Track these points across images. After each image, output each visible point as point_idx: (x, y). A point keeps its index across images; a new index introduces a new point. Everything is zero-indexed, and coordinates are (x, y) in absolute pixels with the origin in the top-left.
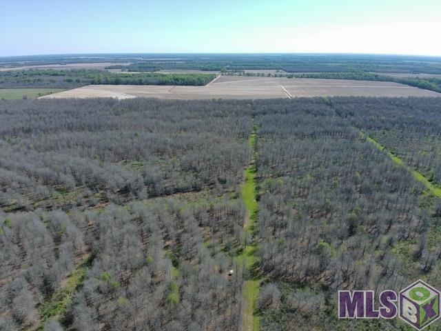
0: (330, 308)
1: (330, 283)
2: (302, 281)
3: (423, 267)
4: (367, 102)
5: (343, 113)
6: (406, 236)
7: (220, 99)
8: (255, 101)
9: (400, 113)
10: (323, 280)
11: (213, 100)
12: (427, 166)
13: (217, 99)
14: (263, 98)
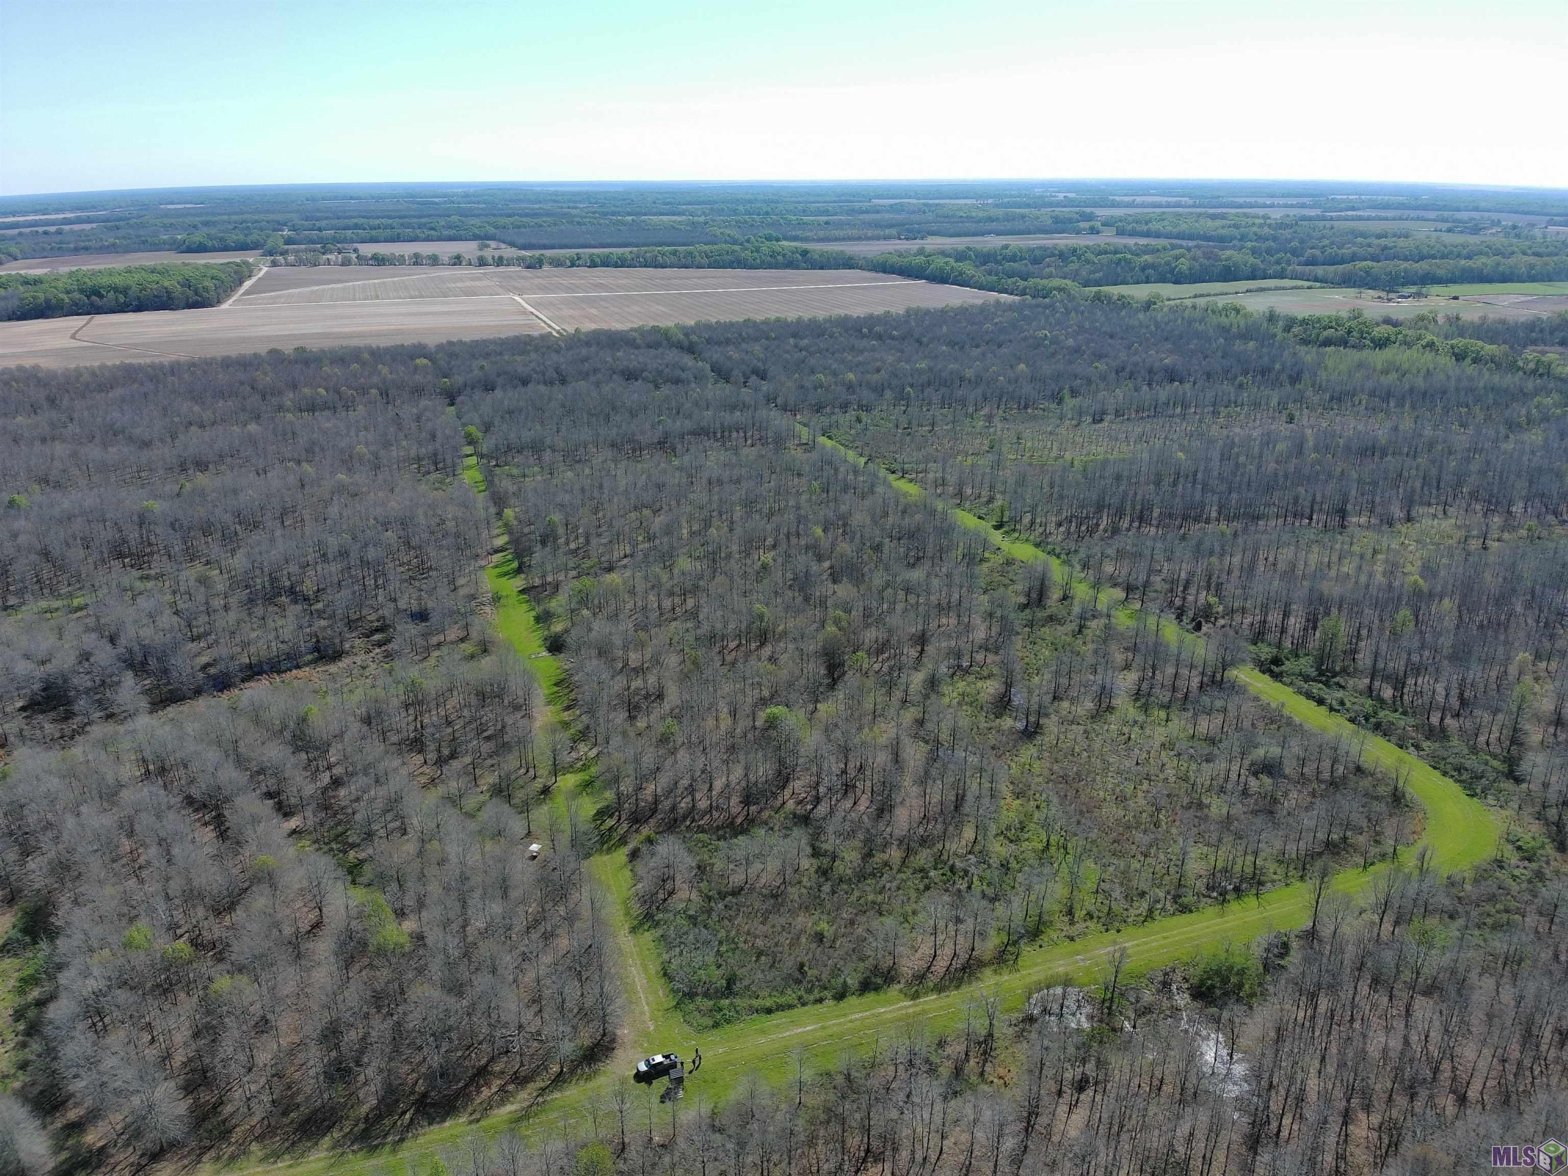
0: (826, 861)
1: (809, 807)
2: (739, 821)
3: (1020, 725)
4: (795, 335)
5: (737, 374)
6: (965, 664)
7: (300, 350)
8: (440, 347)
9: (890, 359)
10: (791, 805)
11: (273, 352)
12: (985, 494)
13: (288, 348)
14: (467, 338)
